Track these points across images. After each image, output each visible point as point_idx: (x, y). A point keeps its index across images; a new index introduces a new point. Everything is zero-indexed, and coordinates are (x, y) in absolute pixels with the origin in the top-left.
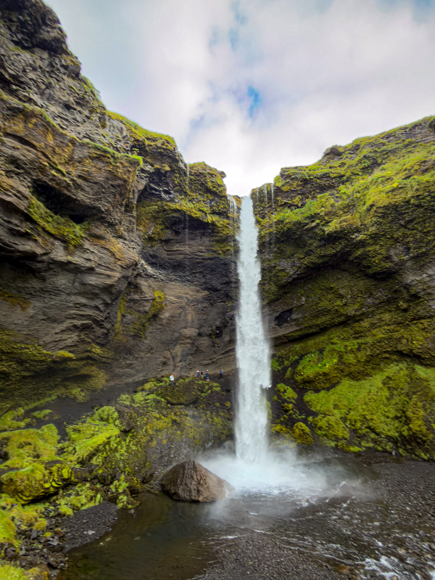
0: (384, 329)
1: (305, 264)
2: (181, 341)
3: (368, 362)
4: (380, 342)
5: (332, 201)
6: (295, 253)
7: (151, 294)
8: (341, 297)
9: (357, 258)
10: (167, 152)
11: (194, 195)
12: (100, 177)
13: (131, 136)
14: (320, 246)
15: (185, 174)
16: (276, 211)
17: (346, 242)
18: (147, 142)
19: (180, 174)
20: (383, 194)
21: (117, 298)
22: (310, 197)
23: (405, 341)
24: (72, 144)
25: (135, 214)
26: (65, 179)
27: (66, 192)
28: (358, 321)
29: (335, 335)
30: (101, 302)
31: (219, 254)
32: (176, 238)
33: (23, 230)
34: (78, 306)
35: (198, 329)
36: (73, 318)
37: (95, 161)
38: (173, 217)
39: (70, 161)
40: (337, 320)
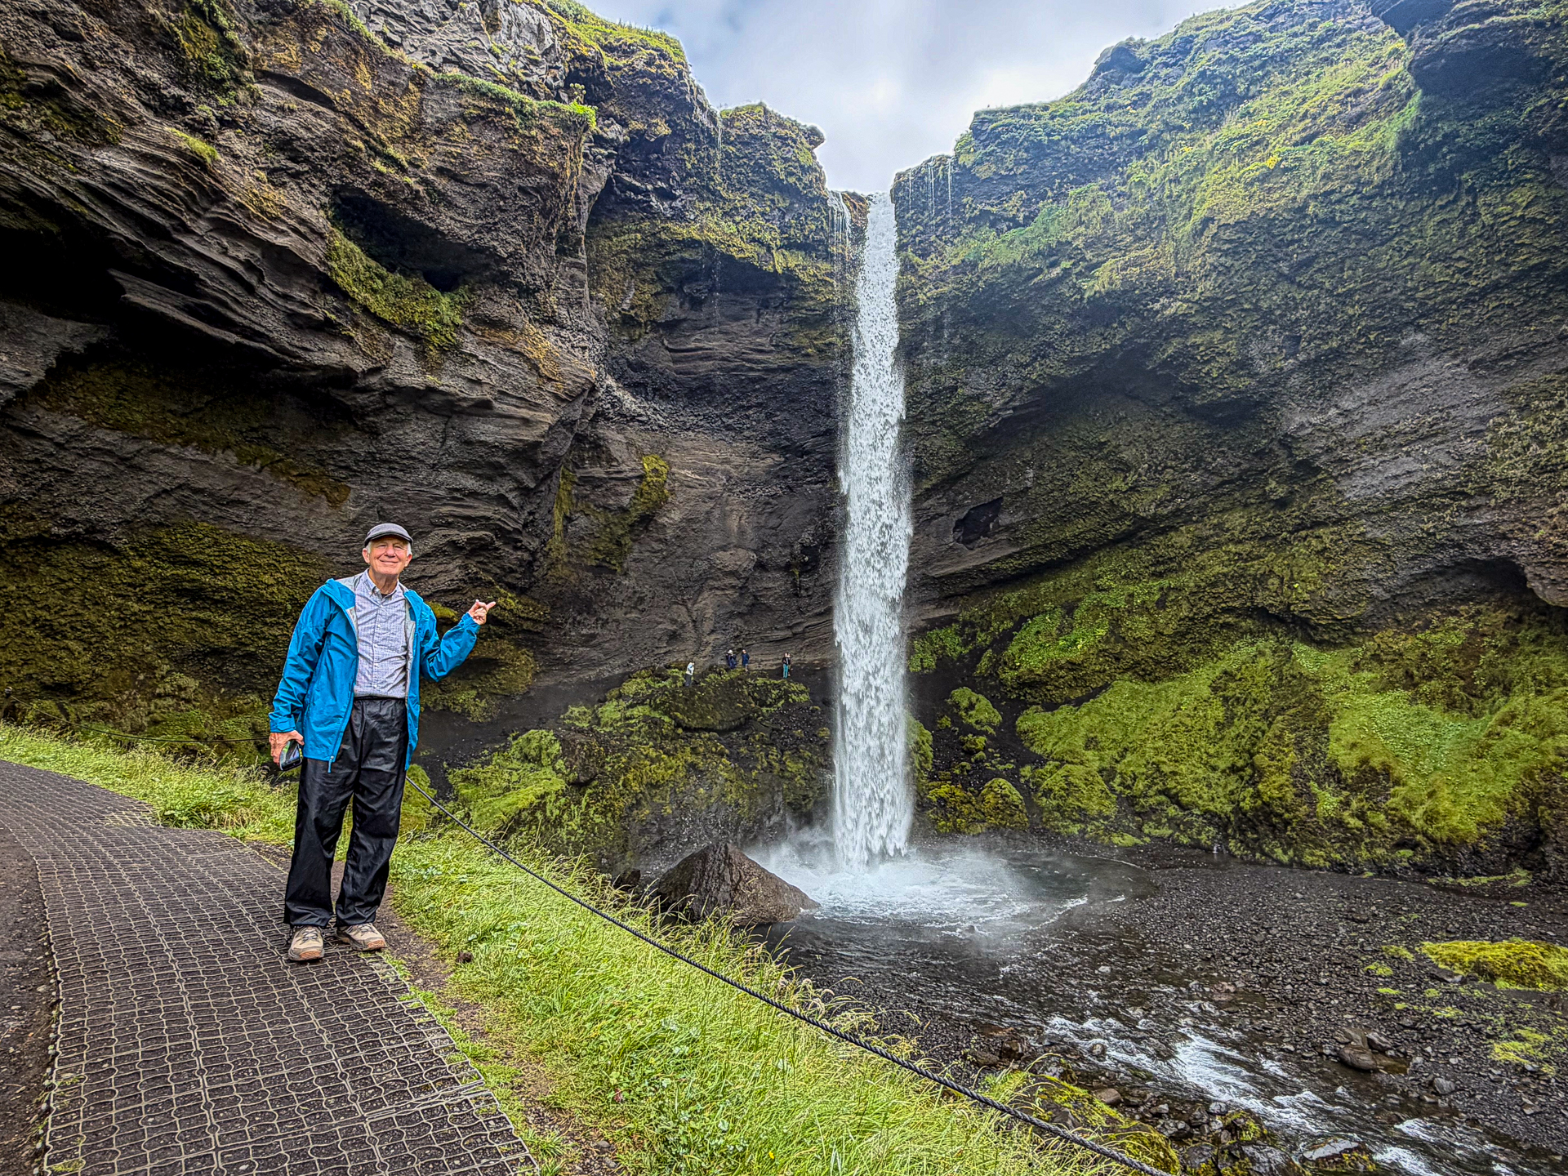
0: (1227, 553)
1: (1034, 381)
2: (711, 583)
3: (1183, 635)
4: (1213, 585)
5: (1107, 207)
6: (1008, 352)
7: (633, 465)
8: (1125, 468)
9: (1164, 364)
10: (661, 85)
11: (737, 198)
12: (490, 170)
13: (565, 48)
14: (1072, 332)
15: (712, 142)
16: (959, 234)
17: (1137, 320)
18: (607, 60)
19: (698, 142)
20: (1239, 189)
21: (549, 476)
22: (1050, 194)
23: (1276, 581)
24: (416, 84)
25: (583, 258)
26: (407, 179)
27: (410, 213)
28: (1164, 532)
29: (1107, 568)
30: (512, 485)
31: (808, 355)
32: (692, 315)
33: (319, 316)
34: (458, 495)
35: (755, 551)
36: (449, 525)
37: (476, 129)
38: (683, 260)
39: (415, 132)
40: (1113, 530)
